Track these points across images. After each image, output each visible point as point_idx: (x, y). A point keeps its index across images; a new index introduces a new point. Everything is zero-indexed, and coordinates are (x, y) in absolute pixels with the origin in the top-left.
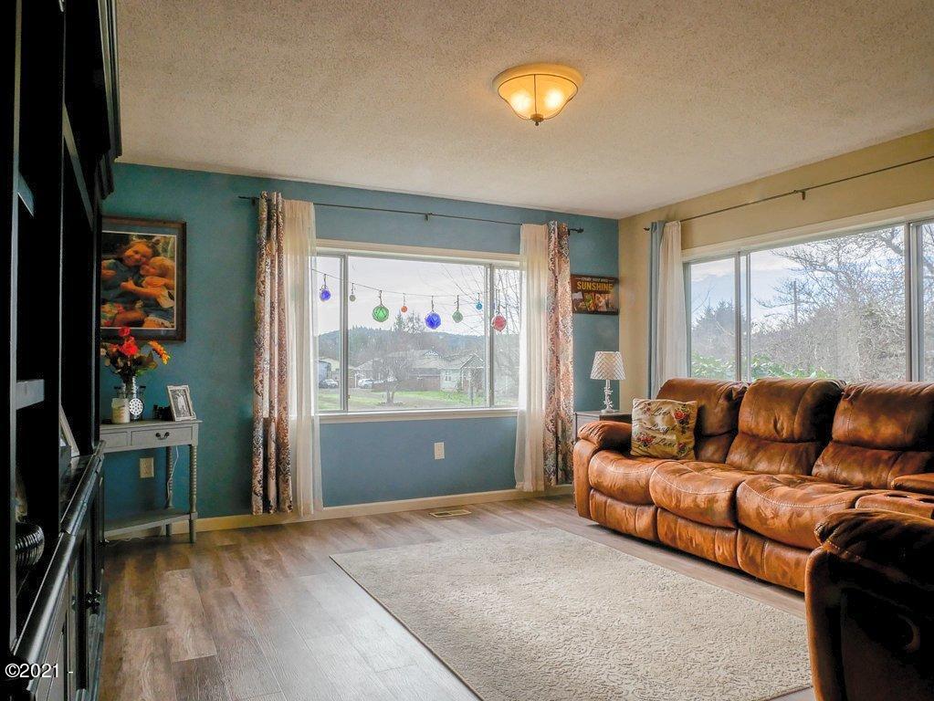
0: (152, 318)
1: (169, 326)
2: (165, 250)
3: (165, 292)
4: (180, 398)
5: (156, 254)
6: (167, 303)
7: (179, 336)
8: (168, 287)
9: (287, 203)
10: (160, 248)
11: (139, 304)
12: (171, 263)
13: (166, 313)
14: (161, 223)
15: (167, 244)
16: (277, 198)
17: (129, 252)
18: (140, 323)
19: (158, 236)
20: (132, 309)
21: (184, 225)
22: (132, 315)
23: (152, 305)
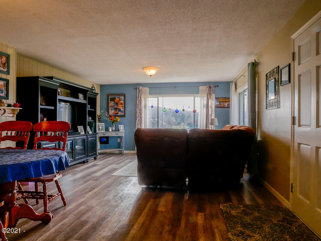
0: (120, 112)
1: (123, 114)
2: (122, 100)
3: (122, 108)
4: (121, 127)
5: (120, 100)
6: (122, 110)
7: (124, 116)
8: (122, 107)
9: (143, 88)
10: (121, 99)
11: (117, 110)
12: (123, 102)
13: (122, 112)
14: (121, 95)
15: (122, 98)
16: (141, 88)
17: (116, 100)
18: (118, 113)
19: (120, 97)
20: (116, 111)
21: (125, 95)
22: (116, 112)
23: (120, 110)
